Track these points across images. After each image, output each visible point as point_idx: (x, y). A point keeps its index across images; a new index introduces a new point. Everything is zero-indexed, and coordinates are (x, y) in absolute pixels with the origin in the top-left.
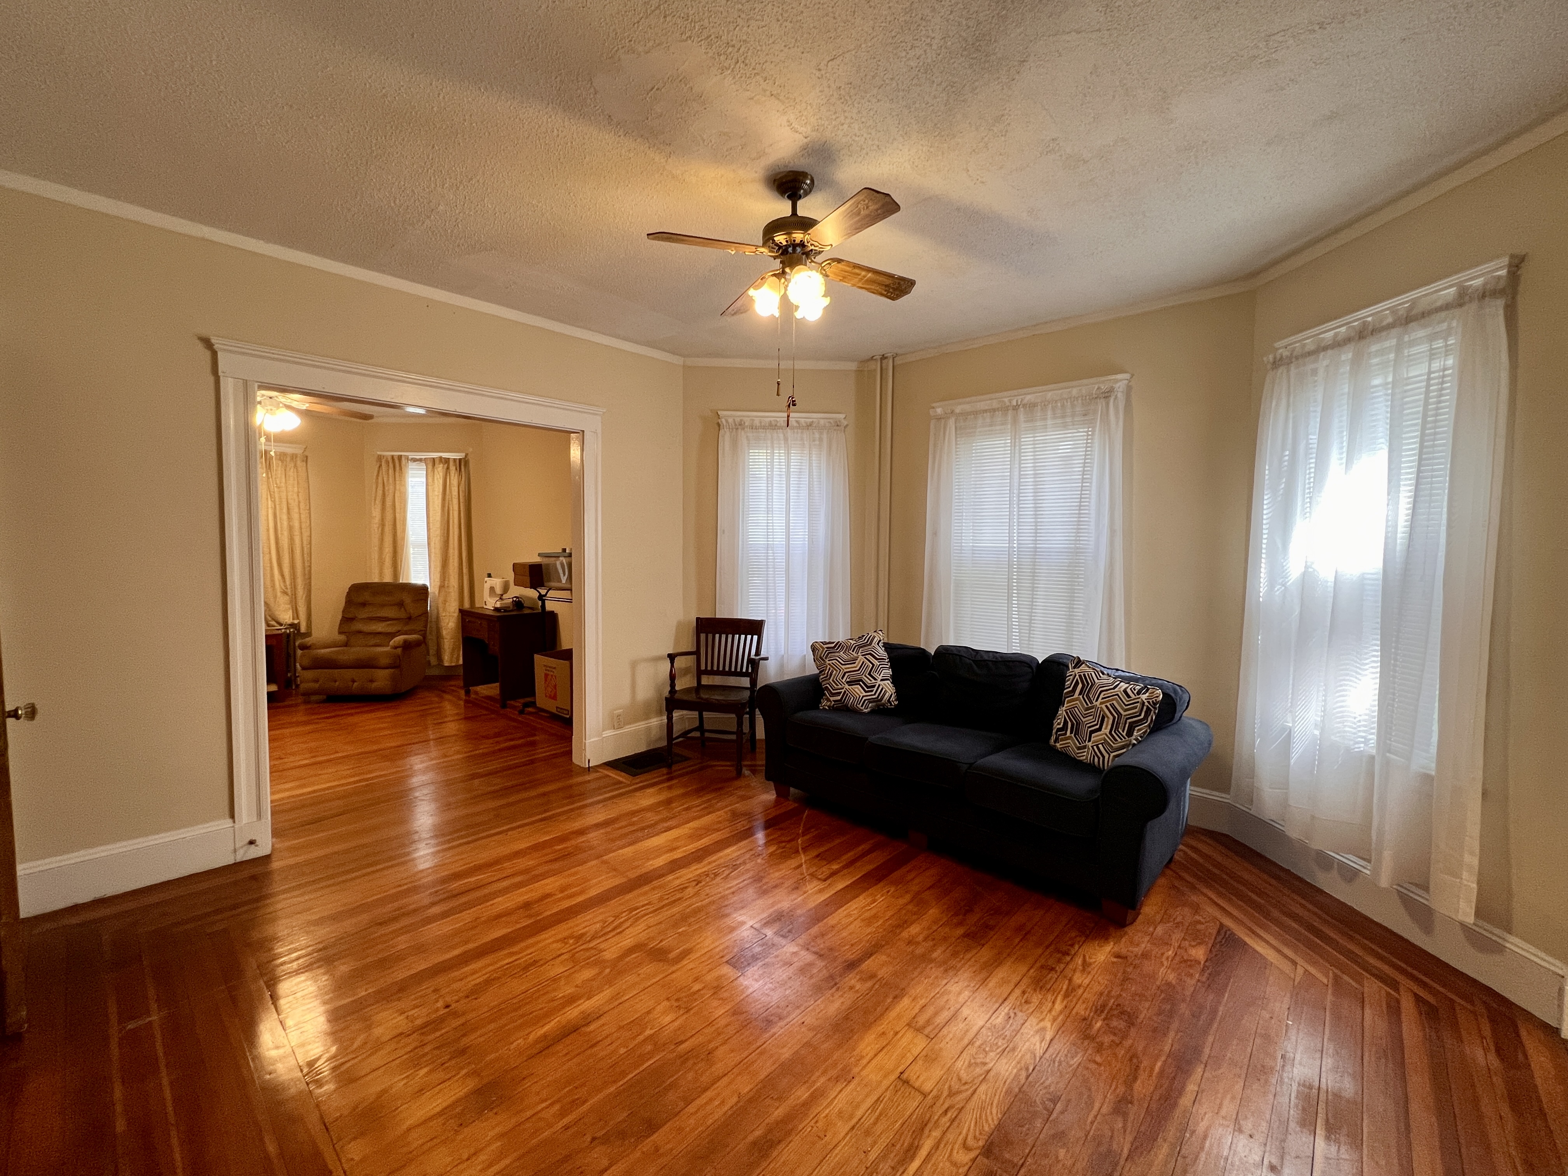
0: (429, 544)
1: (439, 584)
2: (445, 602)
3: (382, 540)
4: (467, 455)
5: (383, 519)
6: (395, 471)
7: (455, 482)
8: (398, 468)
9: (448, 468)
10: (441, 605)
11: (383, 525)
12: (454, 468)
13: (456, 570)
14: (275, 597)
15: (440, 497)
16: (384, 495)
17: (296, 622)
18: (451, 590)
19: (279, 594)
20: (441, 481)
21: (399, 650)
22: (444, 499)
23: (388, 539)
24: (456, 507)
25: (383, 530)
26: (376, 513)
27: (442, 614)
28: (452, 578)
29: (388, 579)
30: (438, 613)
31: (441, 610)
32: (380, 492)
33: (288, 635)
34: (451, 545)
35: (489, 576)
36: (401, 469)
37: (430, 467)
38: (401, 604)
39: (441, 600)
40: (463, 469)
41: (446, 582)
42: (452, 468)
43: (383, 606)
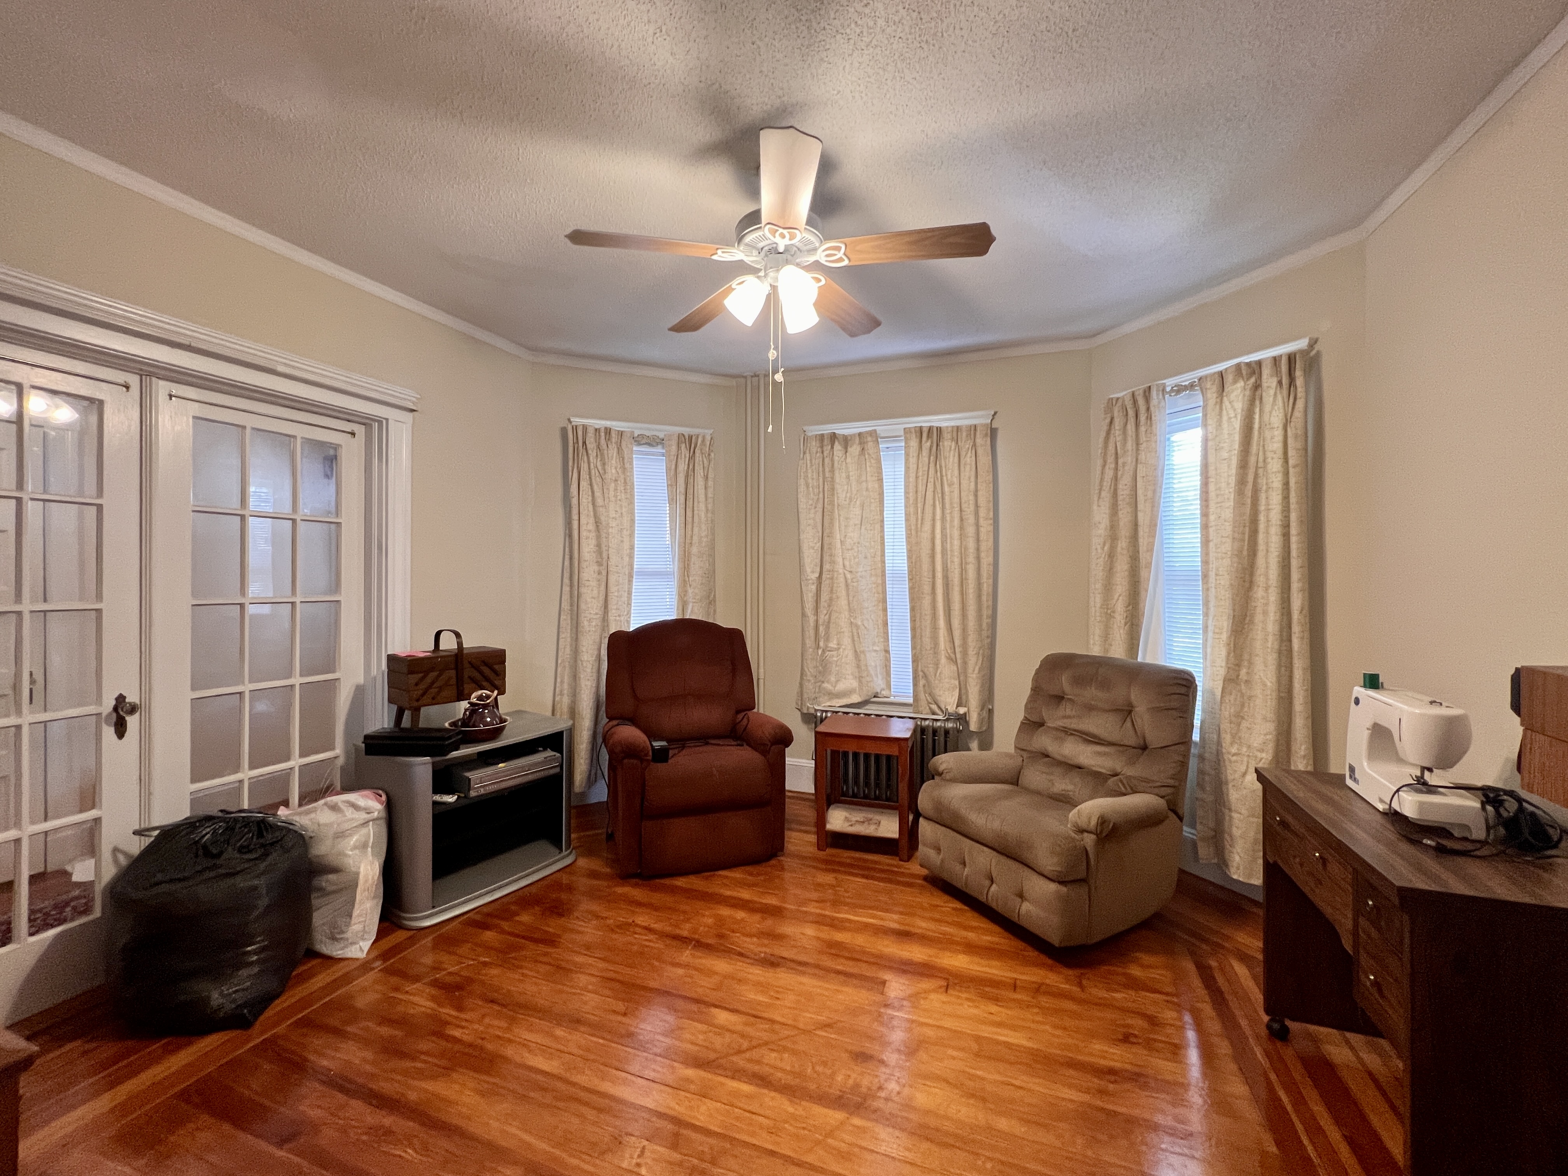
0: (1205, 576)
1: (1222, 672)
2: (1239, 717)
3: (1110, 570)
4: (1313, 343)
5: (1113, 527)
6: (1137, 425)
7: (1276, 418)
8: (1143, 418)
9: (1257, 387)
10: (1225, 726)
11: (1113, 537)
12: (1274, 382)
13: (1272, 642)
14: (937, 665)
15: (1234, 462)
16: (1116, 479)
17: (962, 710)
18: (1258, 691)
19: (943, 660)
20: (1237, 424)
21: (1089, 840)
22: (1243, 465)
23: (1122, 566)
24: (1277, 482)
25: (1113, 549)
26: (1101, 514)
27: (1230, 748)
28: (1258, 662)
29: (1118, 652)
30: (1219, 743)
31: (1227, 738)
32: (1109, 474)
33: (947, 732)
34: (1260, 580)
35: (1373, 682)
36: (1149, 418)
37: (1212, 395)
38: (1127, 711)
39: (1228, 711)
40: (1300, 382)
41: (1243, 672)
42: (1269, 382)
43: (1090, 708)
